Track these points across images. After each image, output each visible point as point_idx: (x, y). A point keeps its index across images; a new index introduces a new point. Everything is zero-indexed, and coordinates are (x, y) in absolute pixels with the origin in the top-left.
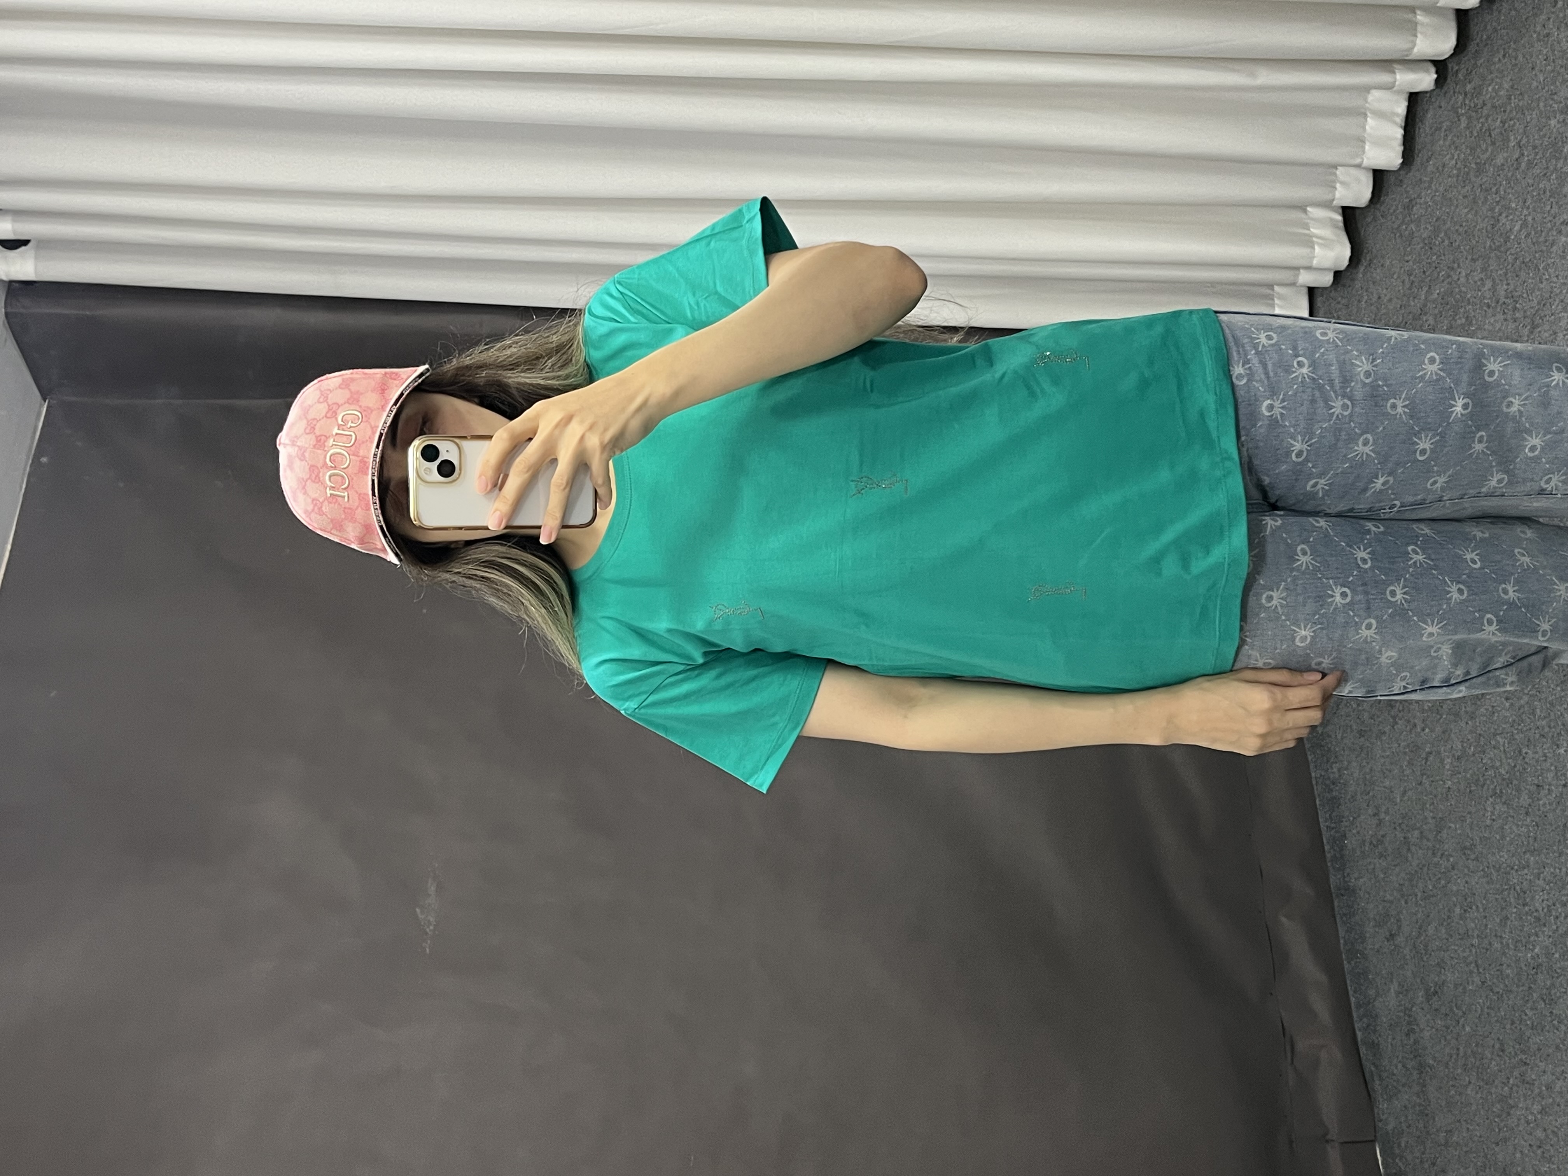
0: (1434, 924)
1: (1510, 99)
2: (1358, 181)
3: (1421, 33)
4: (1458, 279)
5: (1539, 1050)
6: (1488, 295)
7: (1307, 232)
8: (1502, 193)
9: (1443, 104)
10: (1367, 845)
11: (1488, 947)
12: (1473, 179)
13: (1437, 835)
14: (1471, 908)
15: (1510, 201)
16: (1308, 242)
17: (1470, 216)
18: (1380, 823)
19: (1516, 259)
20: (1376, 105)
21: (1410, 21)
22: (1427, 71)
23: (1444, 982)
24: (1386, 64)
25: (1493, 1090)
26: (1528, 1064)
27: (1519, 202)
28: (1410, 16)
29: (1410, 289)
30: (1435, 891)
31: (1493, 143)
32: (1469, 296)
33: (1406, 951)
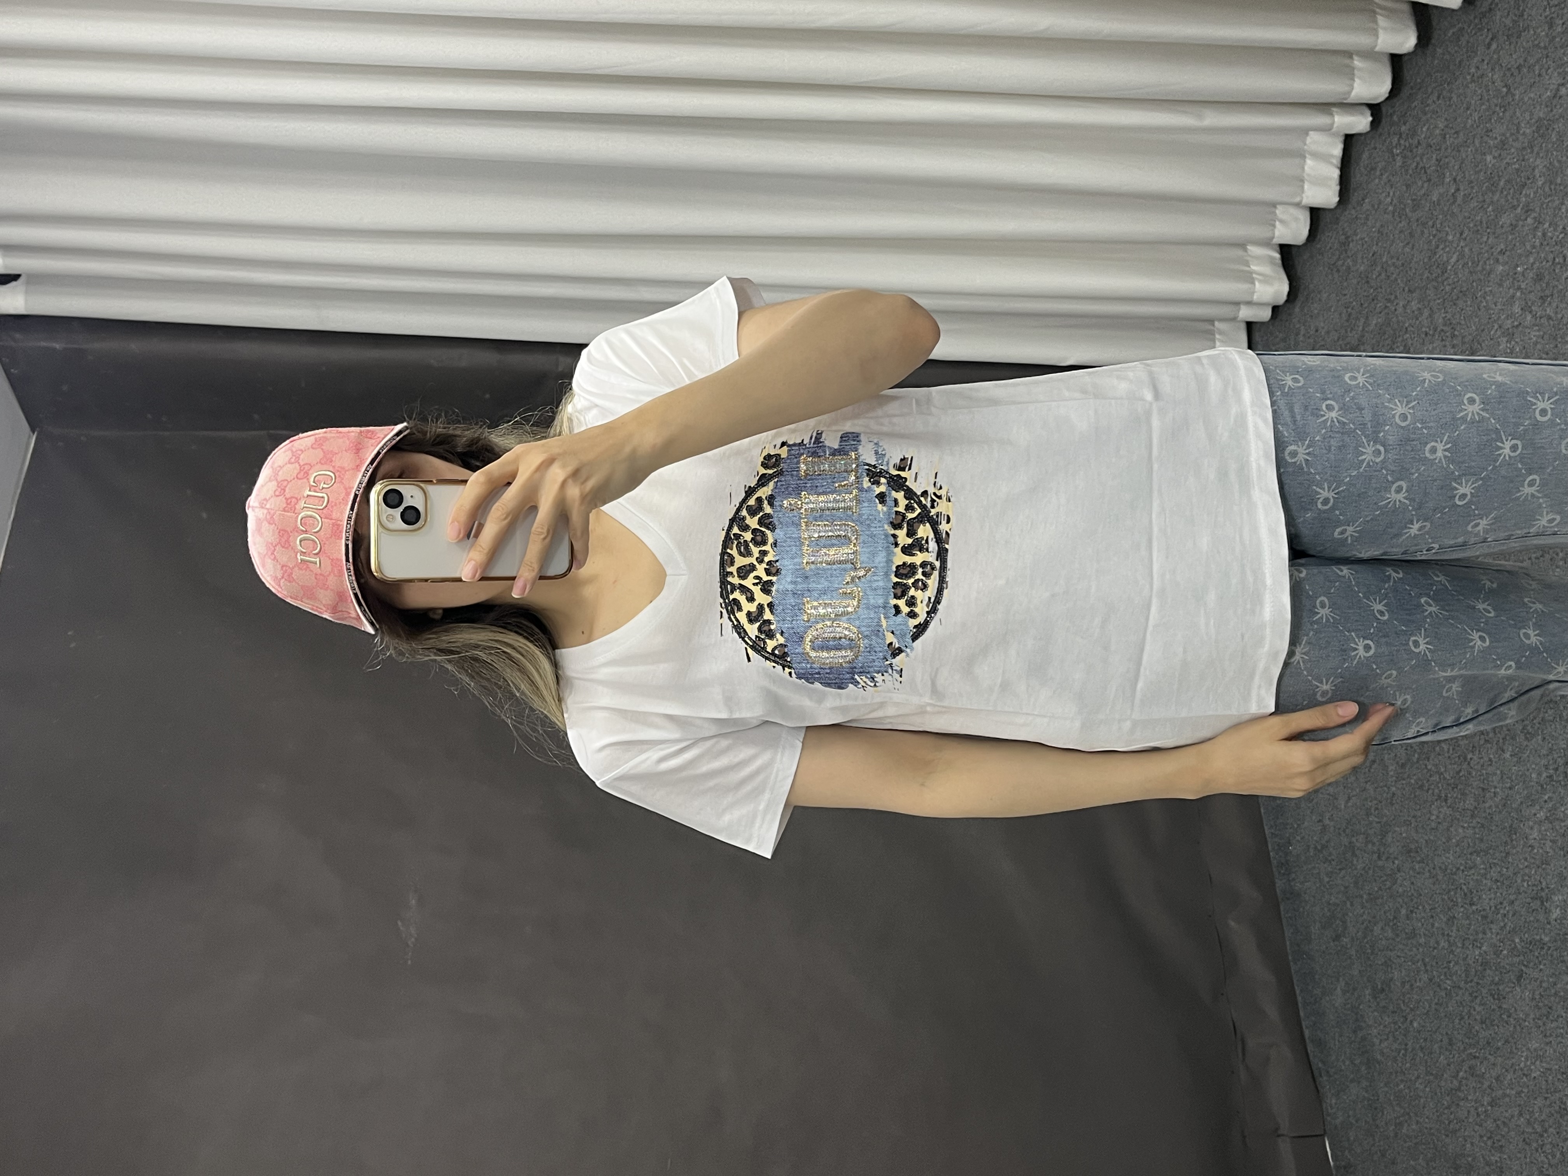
0: (1381, 924)
1: (1445, 138)
2: (1296, 219)
3: (1360, 78)
4: (1396, 310)
5: (1488, 1043)
6: (1425, 323)
7: (1247, 269)
8: (1439, 226)
9: (1377, 145)
10: (1312, 850)
11: (1436, 945)
12: (1410, 214)
13: (1382, 839)
14: (1417, 908)
15: (1447, 234)
16: (1249, 278)
17: (1407, 250)
18: (1325, 828)
19: (1453, 289)
20: (1313, 147)
21: (1348, 66)
22: (1362, 114)
23: (1391, 979)
24: (1325, 107)
25: (1443, 1084)
26: (1478, 1058)
27: (1456, 233)
28: (1347, 61)
29: (1347, 321)
30: (1380, 892)
31: (1429, 180)
32: (1407, 325)
33: (1353, 953)
